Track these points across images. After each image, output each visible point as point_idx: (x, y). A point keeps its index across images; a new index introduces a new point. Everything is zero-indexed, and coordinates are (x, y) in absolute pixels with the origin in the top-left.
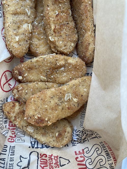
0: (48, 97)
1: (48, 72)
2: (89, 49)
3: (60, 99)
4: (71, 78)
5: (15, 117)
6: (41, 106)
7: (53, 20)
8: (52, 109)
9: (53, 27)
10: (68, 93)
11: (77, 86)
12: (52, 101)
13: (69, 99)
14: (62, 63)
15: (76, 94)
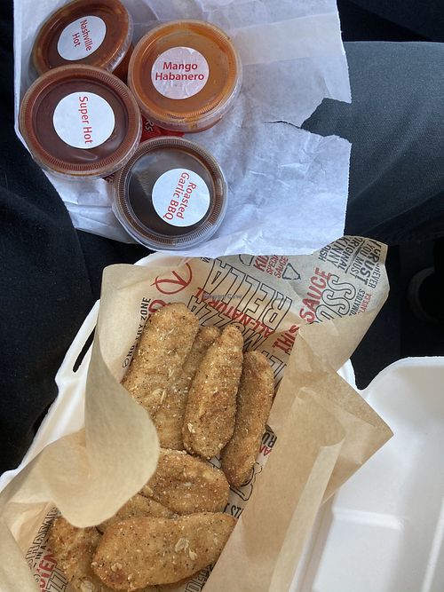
0: (148, 533)
1: (162, 481)
2: (246, 464)
3: (167, 543)
4: (197, 506)
5: (69, 553)
6: (129, 548)
7: (206, 400)
8: (146, 560)
9: (201, 412)
10: (185, 537)
11: (204, 527)
12: (151, 543)
13: (183, 550)
14: (192, 474)
15: (197, 544)
